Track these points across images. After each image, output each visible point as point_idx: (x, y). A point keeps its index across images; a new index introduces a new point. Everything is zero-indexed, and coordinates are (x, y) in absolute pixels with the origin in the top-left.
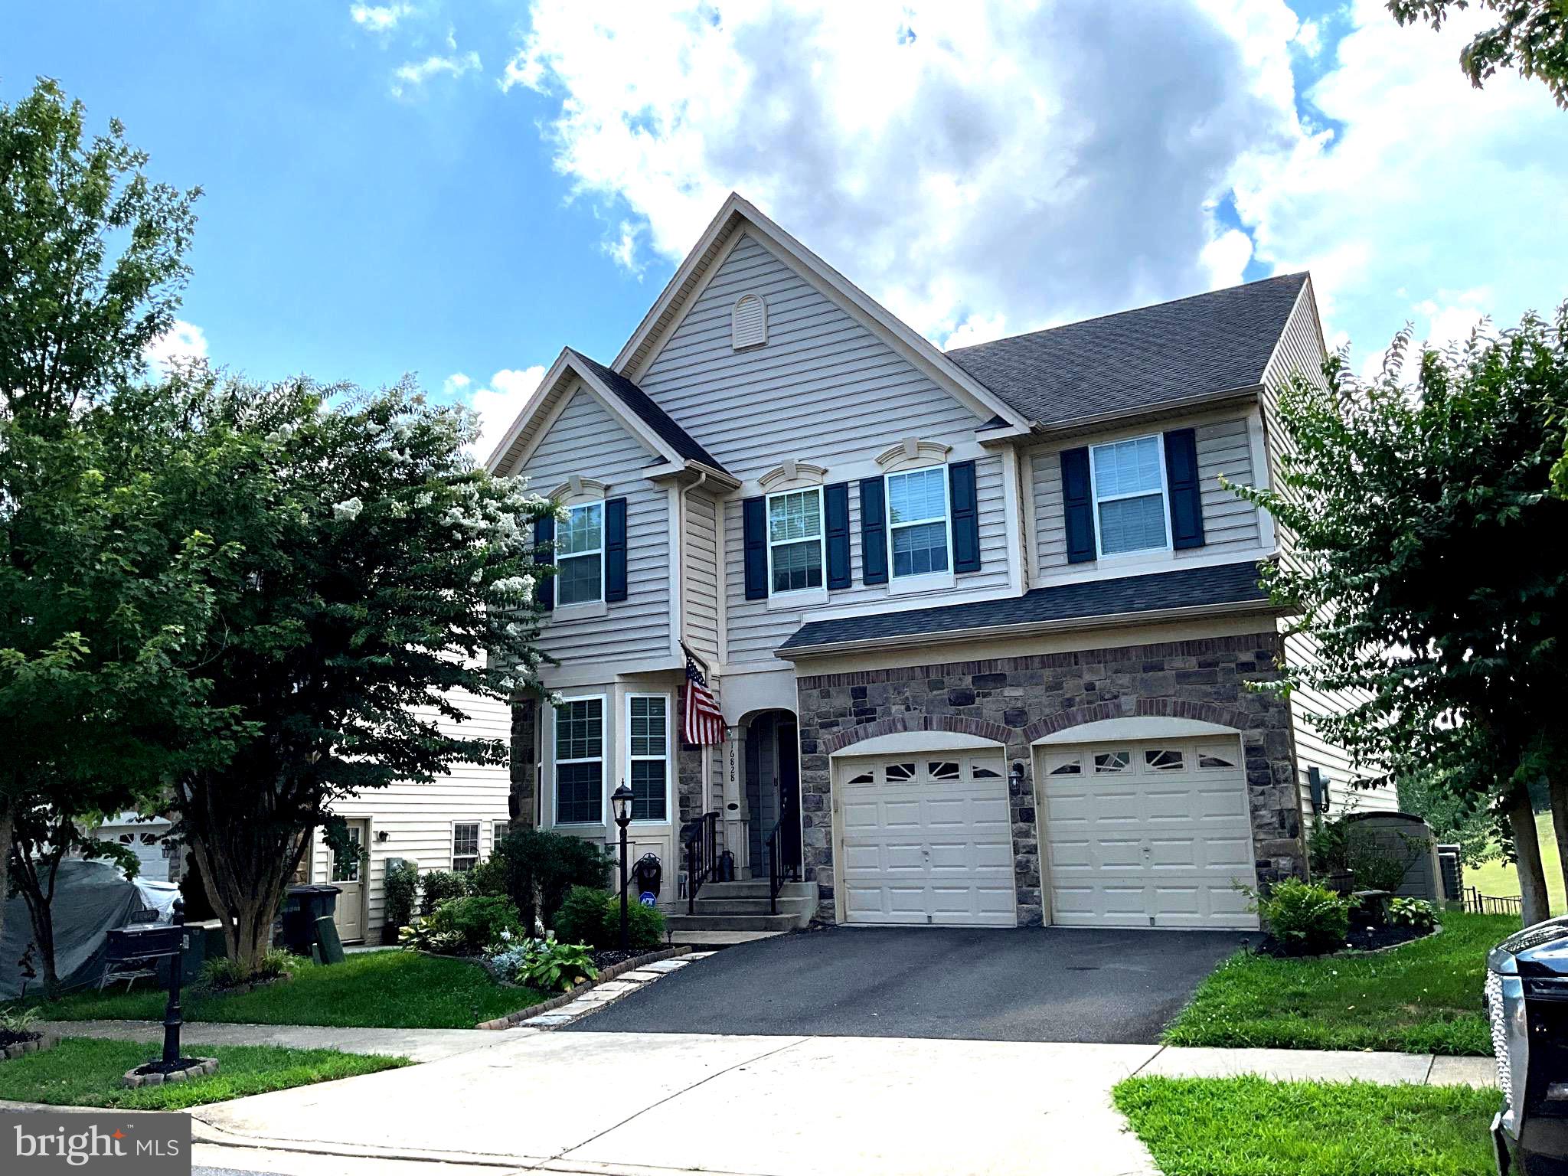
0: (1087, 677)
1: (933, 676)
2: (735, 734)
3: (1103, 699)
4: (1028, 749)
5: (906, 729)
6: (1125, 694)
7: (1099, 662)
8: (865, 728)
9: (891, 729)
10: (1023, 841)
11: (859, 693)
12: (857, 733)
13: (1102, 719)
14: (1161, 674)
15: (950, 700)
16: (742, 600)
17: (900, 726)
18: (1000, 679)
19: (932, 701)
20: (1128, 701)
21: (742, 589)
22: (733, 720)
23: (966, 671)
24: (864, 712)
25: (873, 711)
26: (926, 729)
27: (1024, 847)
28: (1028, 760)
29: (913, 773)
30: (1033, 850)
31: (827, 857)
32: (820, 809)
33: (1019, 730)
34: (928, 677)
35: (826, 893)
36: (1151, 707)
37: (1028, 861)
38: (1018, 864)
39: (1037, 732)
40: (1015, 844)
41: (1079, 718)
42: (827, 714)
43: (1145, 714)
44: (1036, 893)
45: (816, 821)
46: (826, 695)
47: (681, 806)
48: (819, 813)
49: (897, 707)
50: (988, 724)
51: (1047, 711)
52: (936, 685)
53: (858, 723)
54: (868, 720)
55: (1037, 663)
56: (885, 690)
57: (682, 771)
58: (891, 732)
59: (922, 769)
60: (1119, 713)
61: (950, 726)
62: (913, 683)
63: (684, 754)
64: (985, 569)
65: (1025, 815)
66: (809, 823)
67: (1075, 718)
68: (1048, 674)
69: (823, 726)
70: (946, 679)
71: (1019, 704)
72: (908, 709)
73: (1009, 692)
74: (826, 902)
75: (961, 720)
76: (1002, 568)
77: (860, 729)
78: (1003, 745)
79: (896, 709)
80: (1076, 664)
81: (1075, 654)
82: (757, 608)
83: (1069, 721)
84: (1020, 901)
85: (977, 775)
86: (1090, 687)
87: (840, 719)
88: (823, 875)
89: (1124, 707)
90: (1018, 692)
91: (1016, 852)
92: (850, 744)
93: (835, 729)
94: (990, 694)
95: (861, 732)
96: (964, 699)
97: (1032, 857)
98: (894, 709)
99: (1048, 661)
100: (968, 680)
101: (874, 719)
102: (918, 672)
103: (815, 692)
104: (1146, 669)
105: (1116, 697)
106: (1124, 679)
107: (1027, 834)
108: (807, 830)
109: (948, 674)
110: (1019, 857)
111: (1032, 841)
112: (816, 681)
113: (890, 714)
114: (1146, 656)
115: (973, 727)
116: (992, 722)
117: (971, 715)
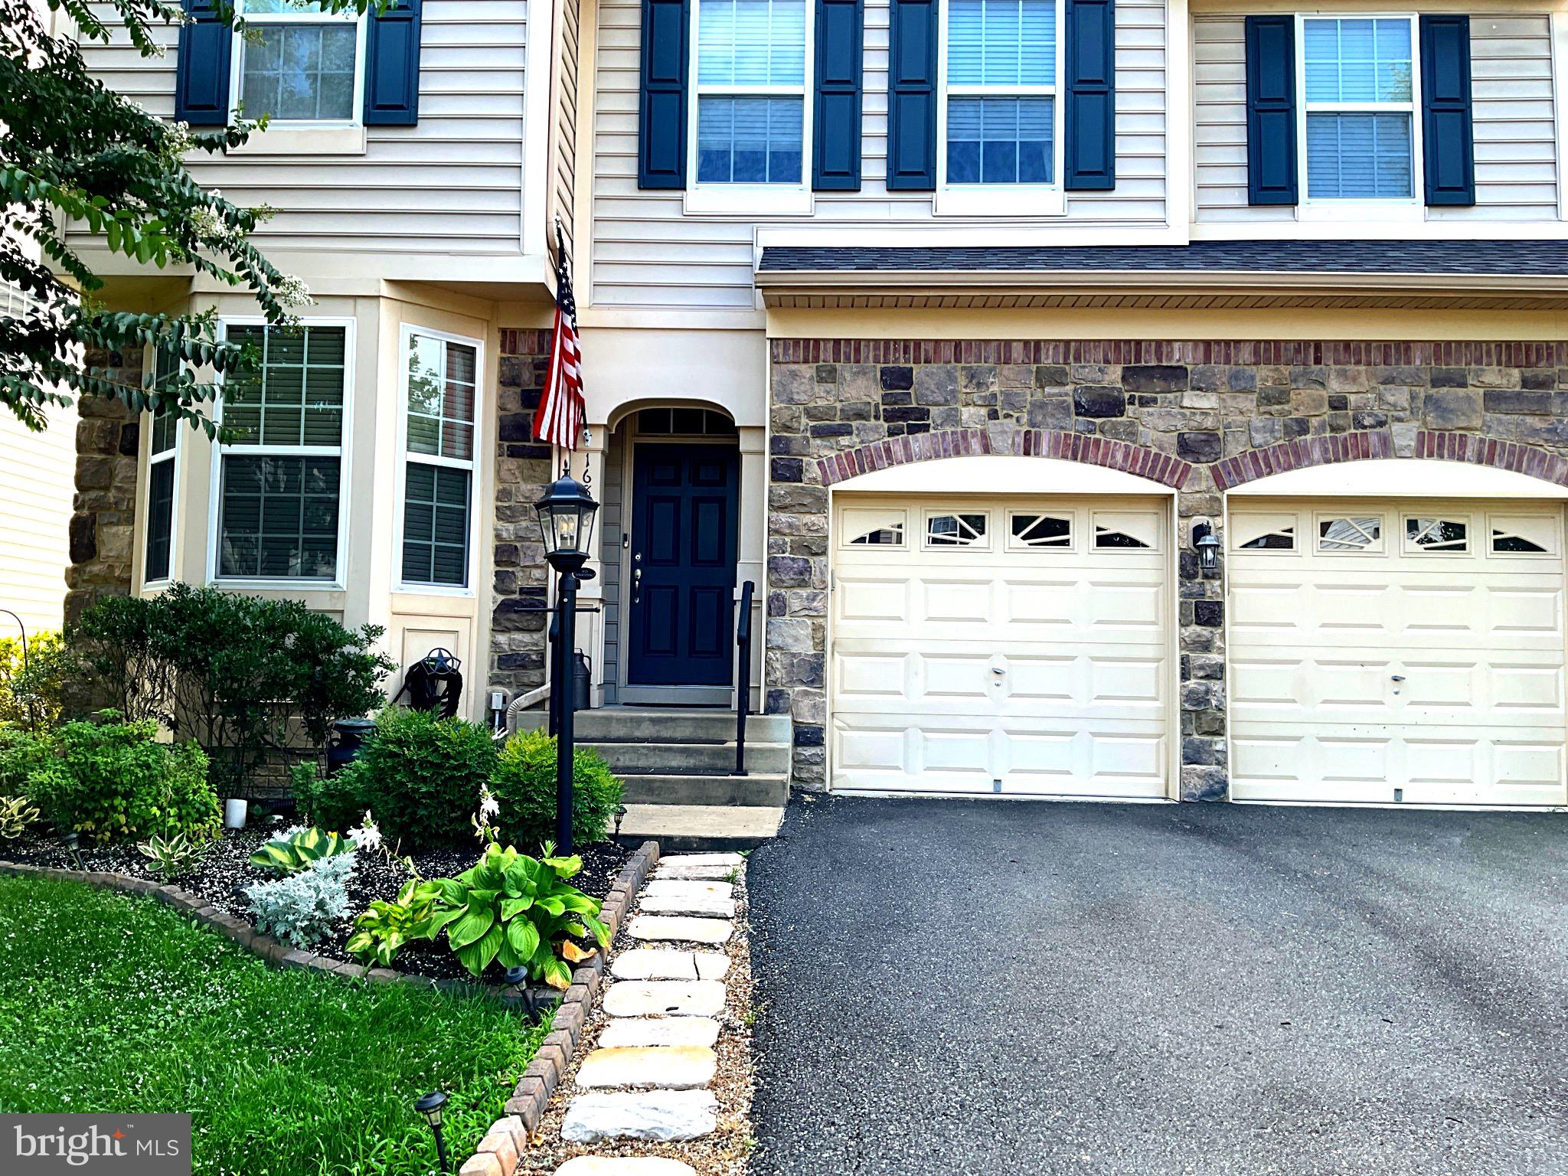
0: (1335, 386)
1: (1047, 361)
2: (597, 441)
3: (1359, 424)
4: (1219, 500)
5: (987, 450)
6: (1400, 420)
7: (1358, 362)
8: (906, 444)
9: (958, 448)
10: (1199, 658)
11: (897, 380)
12: (888, 450)
13: (1356, 457)
14: (1461, 391)
15: (1078, 405)
16: (630, 188)
17: (975, 444)
18: (1176, 375)
19: (1042, 406)
20: (1404, 434)
21: (631, 167)
22: (599, 412)
23: (1111, 356)
24: (904, 414)
25: (924, 414)
26: (1027, 453)
27: (1201, 667)
28: (1218, 520)
29: (982, 532)
30: (1217, 673)
31: (814, 672)
32: (803, 584)
33: (1204, 468)
34: (1037, 361)
35: (808, 737)
36: (1441, 446)
37: (1207, 692)
38: (1189, 697)
39: (1239, 473)
40: (1184, 661)
41: (1317, 454)
42: (828, 413)
43: (1431, 455)
44: (1219, 747)
45: (795, 604)
46: (827, 376)
47: (497, 563)
48: (804, 592)
49: (972, 409)
50: (1147, 454)
51: (1258, 439)
52: (1056, 378)
53: (891, 433)
54: (913, 429)
55: (1246, 354)
56: (952, 378)
57: (502, 495)
58: (958, 453)
59: (999, 523)
60: (1387, 450)
61: (1075, 450)
62: (1007, 370)
63: (512, 464)
64: (1121, 190)
65: (1209, 614)
66: (777, 606)
67: (1308, 454)
68: (1264, 375)
69: (818, 433)
70: (1072, 369)
71: (1209, 423)
72: (993, 415)
73: (1191, 399)
74: (808, 752)
75: (1097, 442)
76: (1153, 190)
77: (897, 445)
78: (1173, 491)
79: (971, 415)
80: (1318, 361)
81: (1318, 344)
82: (660, 205)
83: (1296, 458)
84: (1188, 759)
85: (1104, 541)
86: (1338, 404)
87: (854, 424)
88: (805, 704)
89: (1399, 442)
90: (1207, 401)
91: (1185, 676)
92: (873, 469)
93: (844, 441)
94: (1155, 400)
95: (898, 449)
96: (1107, 406)
97: (1215, 685)
98: (966, 413)
99: (1269, 351)
100: (1114, 375)
101: (926, 428)
102: (1017, 352)
103: (807, 370)
104: (1436, 383)
105: (1381, 424)
106: (1399, 396)
107: (1206, 646)
108: (777, 620)
109: (1077, 359)
110: (1192, 683)
111: (1214, 657)
112: (809, 349)
113: (957, 421)
114: (1438, 360)
115: (1119, 457)
116: (1154, 450)
117: (1116, 436)
